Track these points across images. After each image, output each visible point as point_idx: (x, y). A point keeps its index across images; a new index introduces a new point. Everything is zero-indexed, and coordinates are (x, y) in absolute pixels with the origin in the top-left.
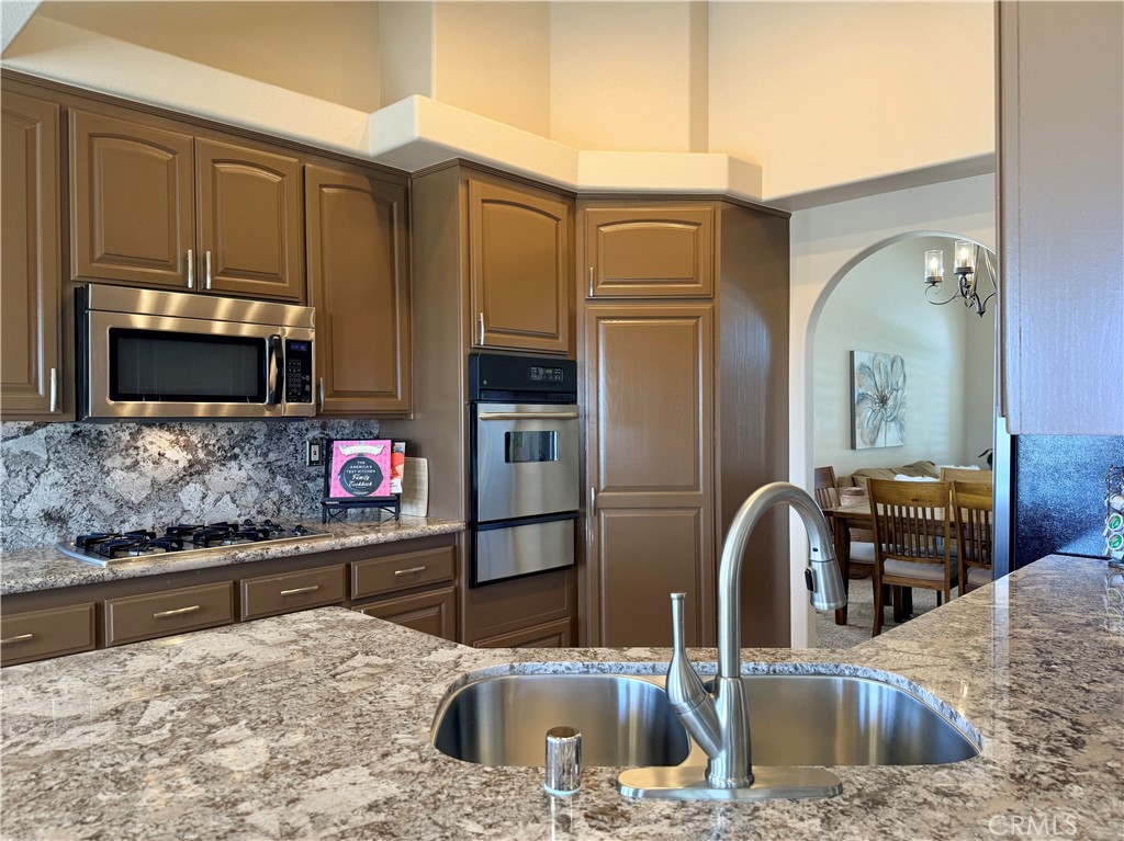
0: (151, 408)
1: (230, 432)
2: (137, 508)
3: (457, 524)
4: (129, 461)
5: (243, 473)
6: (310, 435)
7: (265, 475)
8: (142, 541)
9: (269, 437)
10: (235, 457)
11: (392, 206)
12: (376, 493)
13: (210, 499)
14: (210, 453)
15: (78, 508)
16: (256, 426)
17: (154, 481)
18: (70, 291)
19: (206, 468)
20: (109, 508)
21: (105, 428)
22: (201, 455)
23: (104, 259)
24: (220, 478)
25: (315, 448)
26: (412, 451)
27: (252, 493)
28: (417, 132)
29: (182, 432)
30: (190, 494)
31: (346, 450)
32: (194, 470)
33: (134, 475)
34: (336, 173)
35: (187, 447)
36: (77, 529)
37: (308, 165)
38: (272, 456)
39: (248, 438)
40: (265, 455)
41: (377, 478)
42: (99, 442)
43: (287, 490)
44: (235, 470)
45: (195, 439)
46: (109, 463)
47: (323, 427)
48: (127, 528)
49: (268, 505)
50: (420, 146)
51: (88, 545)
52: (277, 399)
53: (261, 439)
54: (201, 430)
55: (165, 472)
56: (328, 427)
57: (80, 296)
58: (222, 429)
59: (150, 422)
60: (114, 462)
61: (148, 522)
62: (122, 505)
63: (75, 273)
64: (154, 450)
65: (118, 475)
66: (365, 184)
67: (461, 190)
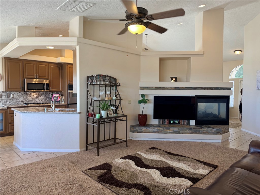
0: (35, 90)
1: (41, 93)
2: (31, 101)
3: (66, 104)
4: (30, 96)
5: (43, 98)
6: (51, 94)
7: (45, 98)
8: (31, 104)
9: (46, 94)
10: (42, 96)
11: (60, 68)
12: (57, 100)
13: (39, 100)
14: (39, 95)
15: (25, 100)
16: (44, 92)
17: (33, 98)
18: (24, 79)
19: (38, 97)
20: (28, 101)
21: (27, 92)
22: (38, 95)
23: (27, 76)
24: (40, 98)
25: (51, 95)
26: (62, 95)
27: (44, 100)
28: (60, 61)
29: (36, 93)
30: (37, 100)
31: (54, 95)
32: (37, 97)
33: (30, 97)
34: (53, 65)
35: (36, 95)
36: (24, 103)
37: (49, 64)
38: (46, 96)
39: (43, 94)
40: (45, 96)
41: (57, 99)
42: (27, 94)
43: (48, 100)
44: (42, 97)
45: (37, 94)
46: (28, 96)
47: (52, 93)
48: (30, 103)
49: (46, 101)
50: (61, 62)
51: (25, 104)
52: (45, 90)
53: (45, 94)
54: (38, 93)
55: (34, 97)
56: (53, 92)
57: (25, 79)
58: (40, 93)
59: (32, 92)
60: (29, 96)
61: (32, 102)
62: (29, 100)
63: (24, 77)
64: (33, 95)
65: (29, 97)
66: (57, 66)
67: (67, 66)
